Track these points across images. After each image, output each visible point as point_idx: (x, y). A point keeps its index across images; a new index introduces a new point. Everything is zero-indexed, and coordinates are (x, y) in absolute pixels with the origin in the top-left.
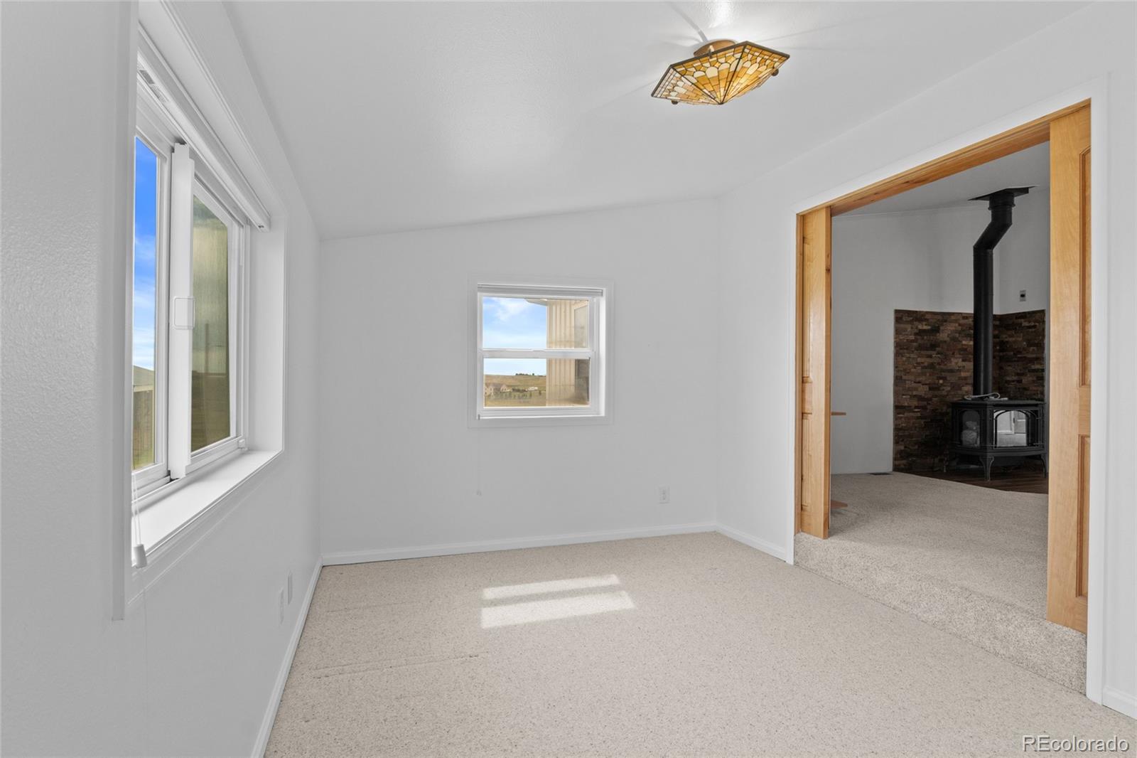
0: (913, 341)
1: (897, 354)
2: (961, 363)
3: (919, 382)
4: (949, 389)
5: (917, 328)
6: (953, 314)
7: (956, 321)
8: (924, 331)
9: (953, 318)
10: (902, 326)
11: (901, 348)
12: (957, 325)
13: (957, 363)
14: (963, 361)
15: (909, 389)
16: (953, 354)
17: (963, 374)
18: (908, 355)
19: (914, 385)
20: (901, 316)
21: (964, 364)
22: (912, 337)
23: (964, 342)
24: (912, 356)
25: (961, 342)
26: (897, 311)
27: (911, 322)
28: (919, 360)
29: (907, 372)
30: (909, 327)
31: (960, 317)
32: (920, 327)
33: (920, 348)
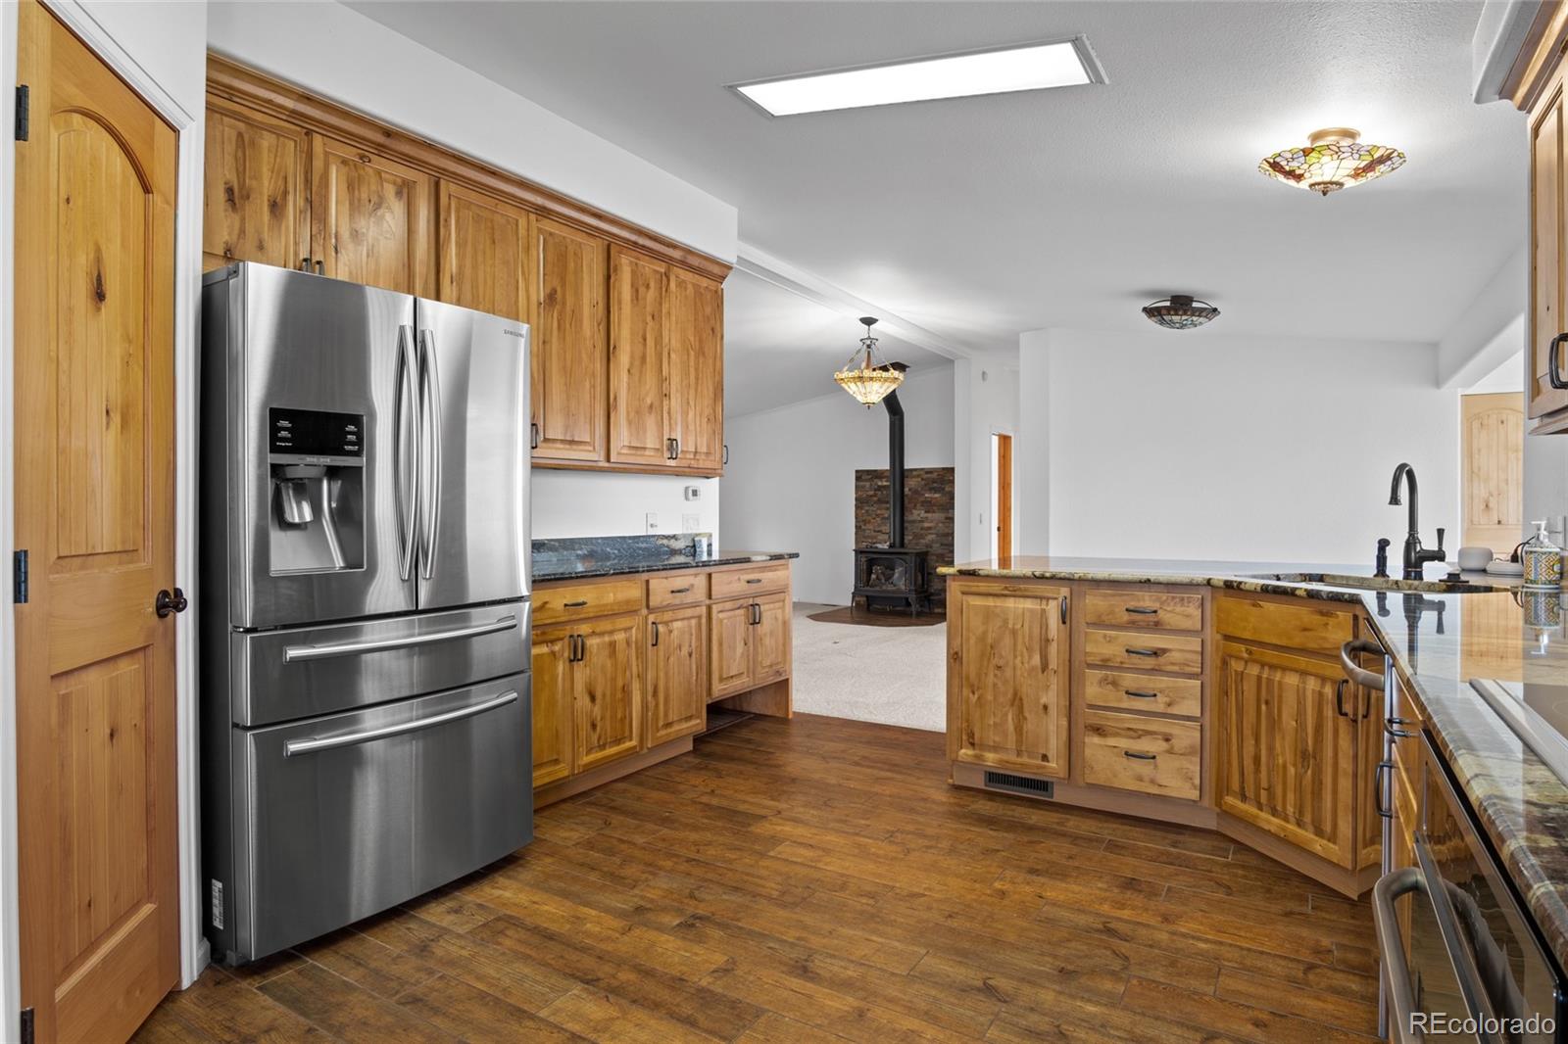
0: (871, 496)
1: (857, 507)
2: (923, 514)
3: (879, 531)
4: (911, 538)
5: (876, 484)
6: (916, 470)
7: (918, 476)
8: (884, 487)
9: (915, 473)
10: (862, 483)
11: (861, 503)
12: (920, 479)
13: (919, 515)
14: (926, 512)
15: (868, 537)
16: (915, 506)
17: (926, 525)
18: (867, 508)
19: (873, 534)
20: (860, 475)
21: (926, 515)
22: (872, 493)
23: (927, 495)
24: (872, 508)
25: (923, 495)
26: (857, 471)
27: (871, 480)
28: (879, 512)
29: (865, 522)
30: (868, 484)
31: (922, 472)
32: (880, 484)
33: (880, 501)
